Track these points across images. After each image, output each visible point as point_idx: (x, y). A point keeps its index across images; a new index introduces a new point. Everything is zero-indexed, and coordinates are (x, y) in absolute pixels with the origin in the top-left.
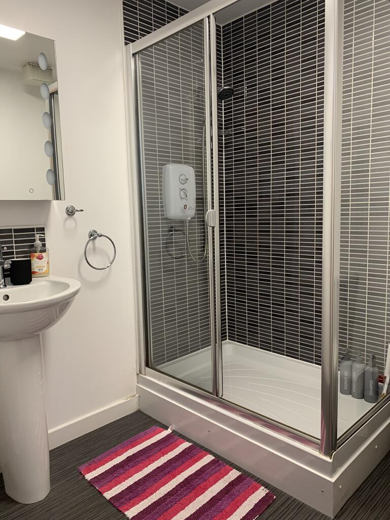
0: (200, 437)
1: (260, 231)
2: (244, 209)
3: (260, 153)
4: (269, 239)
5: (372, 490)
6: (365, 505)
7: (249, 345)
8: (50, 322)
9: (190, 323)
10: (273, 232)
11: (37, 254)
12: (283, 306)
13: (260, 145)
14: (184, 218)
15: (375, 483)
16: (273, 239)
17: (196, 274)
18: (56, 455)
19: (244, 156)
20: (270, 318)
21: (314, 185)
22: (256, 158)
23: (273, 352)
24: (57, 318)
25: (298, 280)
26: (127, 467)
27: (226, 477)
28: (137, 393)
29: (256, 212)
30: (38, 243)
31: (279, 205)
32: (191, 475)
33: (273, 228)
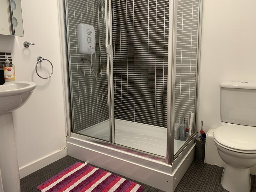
0: (103, 165)
1: (128, 62)
2: (120, 51)
3: (128, 22)
4: (133, 66)
5: (188, 179)
6: (186, 186)
7: (123, 120)
8: (17, 106)
9: (93, 110)
10: (135, 62)
11: (8, 68)
12: (140, 99)
13: (128, 18)
14: (89, 54)
15: (189, 176)
16: (135, 66)
17: (96, 84)
18: (23, 181)
19: (119, 23)
20: (134, 105)
21: (155, 38)
22: (126, 24)
23: (135, 122)
24: (21, 104)
25: (147, 86)
26: (65, 184)
27: (119, 182)
28: (66, 147)
29: (126, 52)
30: (8, 61)
31: (138, 48)
32: (101, 183)
33: (135, 60)
